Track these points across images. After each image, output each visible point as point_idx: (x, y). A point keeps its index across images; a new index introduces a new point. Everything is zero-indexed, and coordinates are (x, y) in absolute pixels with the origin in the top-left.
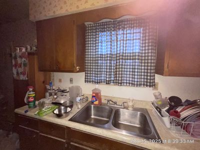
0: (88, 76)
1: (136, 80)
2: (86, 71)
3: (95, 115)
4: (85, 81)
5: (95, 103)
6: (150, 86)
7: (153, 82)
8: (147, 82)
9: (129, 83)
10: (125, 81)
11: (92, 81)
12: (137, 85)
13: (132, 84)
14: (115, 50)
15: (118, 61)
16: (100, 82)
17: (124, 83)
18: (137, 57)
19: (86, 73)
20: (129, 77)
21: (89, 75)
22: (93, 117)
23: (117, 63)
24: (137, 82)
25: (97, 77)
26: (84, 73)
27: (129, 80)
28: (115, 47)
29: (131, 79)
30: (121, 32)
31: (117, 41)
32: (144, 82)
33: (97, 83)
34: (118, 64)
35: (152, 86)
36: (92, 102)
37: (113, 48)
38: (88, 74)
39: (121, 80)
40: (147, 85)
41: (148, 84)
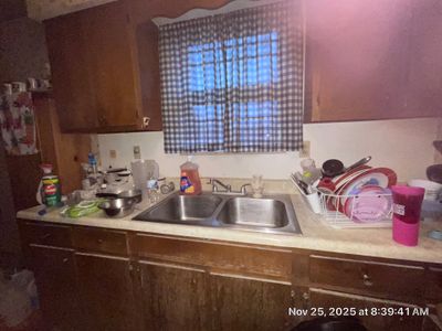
0: (170, 139)
1: (266, 138)
2: (165, 127)
3: (188, 215)
4: (166, 150)
5: (187, 191)
6: (293, 148)
7: (298, 141)
8: (287, 141)
9: (254, 147)
10: (246, 144)
11: (181, 150)
12: (268, 148)
13: (259, 147)
14: (223, 79)
15: (229, 102)
16: (195, 150)
17: (244, 147)
18: (265, 91)
19: (165, 133)
20: (254, 135)
21: (172, 136)
22: (184, 218)
23: (227, 106)
24: (268, 141)
25: (190, 139)
26: (162, 133)
27: (254, 141)
28: (222, 73)
29: (256, 138)
30: (232, 41)
32: (282, 141)
33: (191, 151)
34: (229, 108)
35: (298, 148)
36: (182, 191)
38: (170, 133)
39: (238, 141)
40: (288, 148)
41: (290, 145)
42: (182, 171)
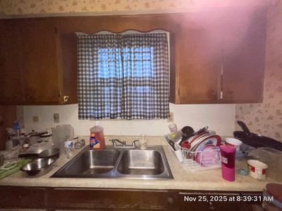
0: (83, 109)
1: (148, 111)
2: (80, 102)
3: (95, 164)
4: (80, 117)
5: (94, 147)
6: (164, 117)
8: (161, 113)
9: (141, 116)
10: (135, 114)
11: (90, 117)
12: (149, 117)
13: (144, 116)
14: (121, 73)
15: (125, 88)
16: (101, 117)
17: (134, 116)
18: (147, 83)
19: (79, 105)
20: (140, 108)
21: (85, 108)
22: (92, 167)
23: (124, 89)
24: (150, 113)
26: (77, 105)
27: (140, 112)
28: (121, 69)
29: (142, 110)
30: (127, 50)
31: (123, 61)
32: (157, 112)
33: (98, 118)
34: (125, 91)
35: (166, 117)
36: (91, 146)
37: (118, 69)
38: (83, 106)
39: (130, 112)
40: (161, 117)
41: (162, 115)
42: (92, 133)
